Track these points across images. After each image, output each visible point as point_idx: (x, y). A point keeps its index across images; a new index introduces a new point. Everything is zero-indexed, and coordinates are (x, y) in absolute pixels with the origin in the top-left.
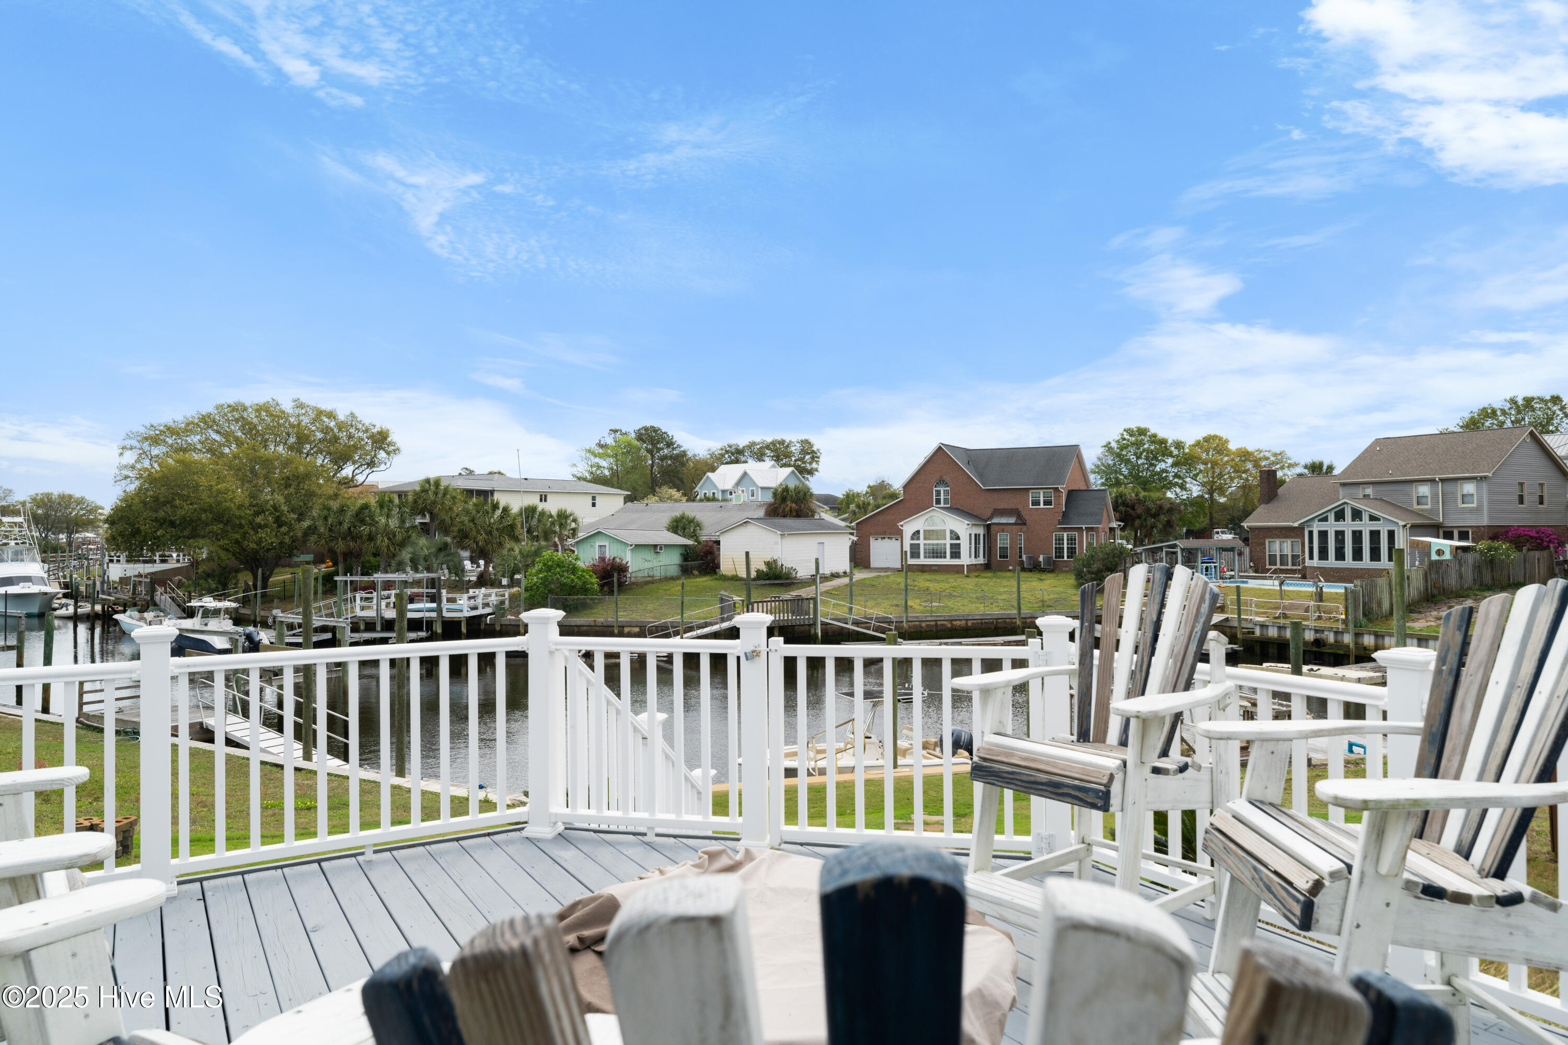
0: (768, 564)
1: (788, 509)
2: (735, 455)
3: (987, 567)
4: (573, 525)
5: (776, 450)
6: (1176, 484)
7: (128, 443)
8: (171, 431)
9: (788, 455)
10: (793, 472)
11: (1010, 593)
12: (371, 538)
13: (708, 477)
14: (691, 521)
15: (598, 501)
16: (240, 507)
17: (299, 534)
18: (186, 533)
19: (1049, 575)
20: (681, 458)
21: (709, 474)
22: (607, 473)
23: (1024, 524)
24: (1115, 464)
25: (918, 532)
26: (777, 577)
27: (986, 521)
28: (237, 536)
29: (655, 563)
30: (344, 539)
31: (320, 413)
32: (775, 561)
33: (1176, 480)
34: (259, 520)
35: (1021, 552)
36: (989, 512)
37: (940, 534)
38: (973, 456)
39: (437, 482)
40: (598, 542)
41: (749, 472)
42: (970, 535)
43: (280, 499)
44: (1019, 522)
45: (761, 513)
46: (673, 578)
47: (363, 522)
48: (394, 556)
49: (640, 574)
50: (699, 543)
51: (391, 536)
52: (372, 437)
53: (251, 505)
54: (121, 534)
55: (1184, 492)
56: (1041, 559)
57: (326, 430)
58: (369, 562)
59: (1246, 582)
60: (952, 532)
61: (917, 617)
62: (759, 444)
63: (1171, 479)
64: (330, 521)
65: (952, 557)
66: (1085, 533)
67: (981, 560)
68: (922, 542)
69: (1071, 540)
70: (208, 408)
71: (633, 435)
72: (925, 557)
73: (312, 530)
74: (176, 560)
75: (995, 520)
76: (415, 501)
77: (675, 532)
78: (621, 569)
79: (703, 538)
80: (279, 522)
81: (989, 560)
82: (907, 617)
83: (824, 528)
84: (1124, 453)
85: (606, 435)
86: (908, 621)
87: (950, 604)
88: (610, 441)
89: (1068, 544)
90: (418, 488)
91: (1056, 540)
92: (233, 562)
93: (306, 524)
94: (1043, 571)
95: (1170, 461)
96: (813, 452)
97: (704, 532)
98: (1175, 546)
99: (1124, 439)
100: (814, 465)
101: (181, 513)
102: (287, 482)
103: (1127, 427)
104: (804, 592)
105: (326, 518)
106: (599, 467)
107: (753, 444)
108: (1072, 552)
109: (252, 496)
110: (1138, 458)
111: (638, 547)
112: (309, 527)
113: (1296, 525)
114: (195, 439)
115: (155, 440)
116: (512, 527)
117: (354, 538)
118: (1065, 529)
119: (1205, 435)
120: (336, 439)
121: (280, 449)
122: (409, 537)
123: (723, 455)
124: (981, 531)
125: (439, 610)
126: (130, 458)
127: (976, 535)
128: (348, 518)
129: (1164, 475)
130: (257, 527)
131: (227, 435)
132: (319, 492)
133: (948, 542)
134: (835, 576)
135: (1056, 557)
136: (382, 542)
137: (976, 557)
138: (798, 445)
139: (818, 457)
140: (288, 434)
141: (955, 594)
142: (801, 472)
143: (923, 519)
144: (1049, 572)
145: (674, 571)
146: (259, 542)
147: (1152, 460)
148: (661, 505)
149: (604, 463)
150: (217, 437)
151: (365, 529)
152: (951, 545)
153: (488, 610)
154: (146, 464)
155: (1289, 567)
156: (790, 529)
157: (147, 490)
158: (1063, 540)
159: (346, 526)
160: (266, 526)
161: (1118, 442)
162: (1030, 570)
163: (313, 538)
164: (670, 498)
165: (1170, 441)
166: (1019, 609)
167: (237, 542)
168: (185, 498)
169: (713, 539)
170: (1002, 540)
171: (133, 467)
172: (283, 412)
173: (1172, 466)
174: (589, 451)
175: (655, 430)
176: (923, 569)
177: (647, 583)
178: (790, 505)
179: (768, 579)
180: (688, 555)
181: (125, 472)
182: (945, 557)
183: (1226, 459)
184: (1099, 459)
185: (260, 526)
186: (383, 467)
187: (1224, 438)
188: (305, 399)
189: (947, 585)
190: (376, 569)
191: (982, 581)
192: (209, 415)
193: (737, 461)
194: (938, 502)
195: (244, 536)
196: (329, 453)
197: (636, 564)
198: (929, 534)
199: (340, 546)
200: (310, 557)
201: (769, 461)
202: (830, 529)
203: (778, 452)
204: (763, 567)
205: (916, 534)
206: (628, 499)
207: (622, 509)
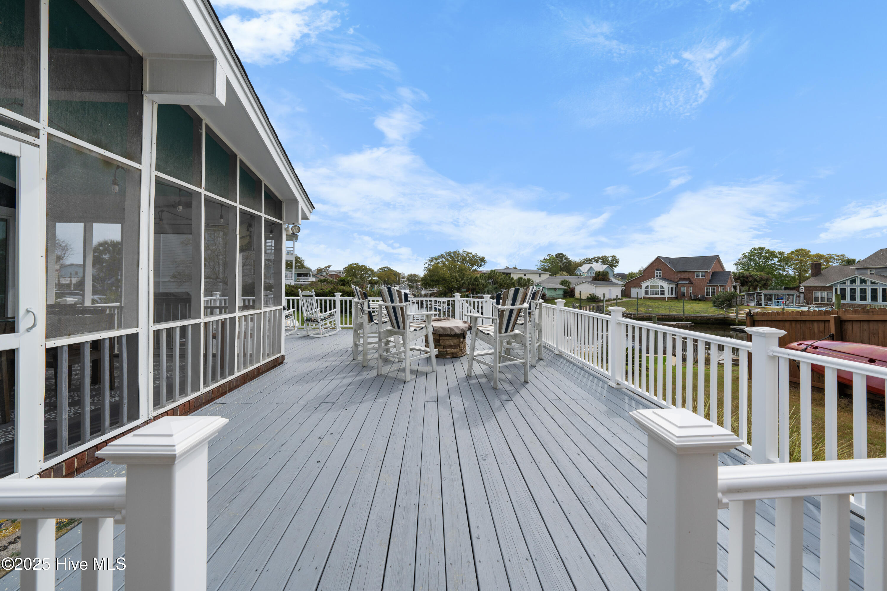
0: (590, 295)
1: (600, 278)
2: (589, 261)
3: (677, 298)
4: (532, 282)
5: (603, 259)
6: (779, 269)
7: (426, 262)
8: (435, 259)
9: (608, 261)
10: (608, 266)
11: (681, 307)
12: (478, 285)
13: (579, 268)
14: (567, 282)
15: (541, 276)
16: (448, 277)
17: (461, 284)
18: (437, 283)
19: (703, 302)
20: (570, 263)
22: (547, 267)
23: (692, 284)
24: (747, 262)
25: (648, 286)
26: (593, 299)
27: (676, 282)
28: (447, 284)
29: (555, 294)
30: (471, 285)
31: (468, 253)
32: (593, 294)
33: (780, 267)
34: (452, 280)
35: (691, 293)
36: (677, 280)
37: (657, 287)
38: (671, 260)
39: (495, 271)
41: (592, 266)
42: (669, 287)
43: (457, 275)
44: (690, 283)
45: (591, 280)
47: (476, 281)
48: (483, 290)
49: (550, 297)
50: (569, 288)
51: (483, 285)
52: (480, 259)
53: (451, 277)
54: (424, 283)
55: (784, 272)
56: (699, 296)
57: (470, 257)
58: (478, 291)
59: (800, 308)
60: (661, 286)
61: (642, 314)
62: (597, 257)
63: (777, 267)
64: (468, 281)
65: (661, 295)
66: (719, 287)
67: (674, 296)
68: (649, 289)
69: (713, 290)
70: (443, 253)
71: (555, 256)
72: (650, 294)
73: (464, 283)
74: (436, 290)
75: (680, 282)
76: (489, 276)
77: (562, 285)
79: (571, 287)
80: (457, 281)
81: (677, 296)
82: (638, 313)
83: (611, 284)
84: (752, 257)
85: (546, 256)
86: (638, 315)
87: (657, 310)
88: (548, 258)
89: (712, 291)
90: (490, 272)
91: (706, 290)
92: (447, 291)
93: (463, 281)
94: (700, 300)
95: (776, 260)
96: (617, 259)
97: (571, 285)
98: (761, 293)
99: (752, 252)
100: (617, 264)
101: (436, 278)
102: (459, 271)
103: (753, 247)
104: (601, 304)
105: (467, 280)
106: (544, 265)
107: (595, 257)
108: (713, 294)
109: (451, 275)
110: (760, 258)
111: (549, 289)
112: (463, 282)
113: (828, 285)
114: (440, 260)
115: (431, 261)
116: (514, 283)
117: (474, 285)
118: (710, 286)
119: (796, 249)
120: (472, 260)
121: (459, 262)
122: (487, 285)
123: (584, 261)
124: (674, 286)
126: (426, 265)
127: (671, 287)
128: (472, 280)
129: (773, 265)
131: (447, 260)
132: (466, 273)
133: (660, 289)
135: (706, 296)
136: (481, 286)
137: (671, 295)
138: (611, 258)
139: (618, 261)
140: (461, 259)
141: (659, 307)
142: (612, 267)
143: (650, 281)
144: (703, 301)
145: (561, 296)
146: (452, 286)
147: (767, 260)
148: (561, 277)
149: (546, 265)
150: (444, 260)
151: (477, 283)
152: (661, 290)
154: (430, 266)
155: (826, 302)
156: (599, 284)
157: (429, 273)
158: (709, 290)
159: (472, 282)
160: (454, 282)
161: (749, 253)
162: (694, 300)
163: (464, 285)
164: (564, 275)
165: (776, 252)
166: (684, 312)
167: (448, 286)
168: (437, 275)
169: (574, 287)
170: (683, 289)
171: (427, 267)
172: (460, 253)
173: (778, 262)
174: (541, 261)
175: (562, 254)
176: (650, 298)
179: (591, 299)
180: (565, 291)
181: (425, 269)
182: (658, 295)
183: (808, 258)
184: (739, 260)
185: (453, 282)
186: (483, 267)
187: (808, 250)
188: (465, 250)
189: (657, 304)
190: (479, 293)
191: (672, 303)
192: (443, 254)
193: (589, 263)
194: (657, 276)
196: (470, 263)
198: (652, 287)
199: (470, 287)
200: (465, 290)
201: (600, 263)
202: (615, 285)
203: (604, 260)
204: (589, 296)
205: (647, 287)
206: (550, 275)
207: (548, 278)
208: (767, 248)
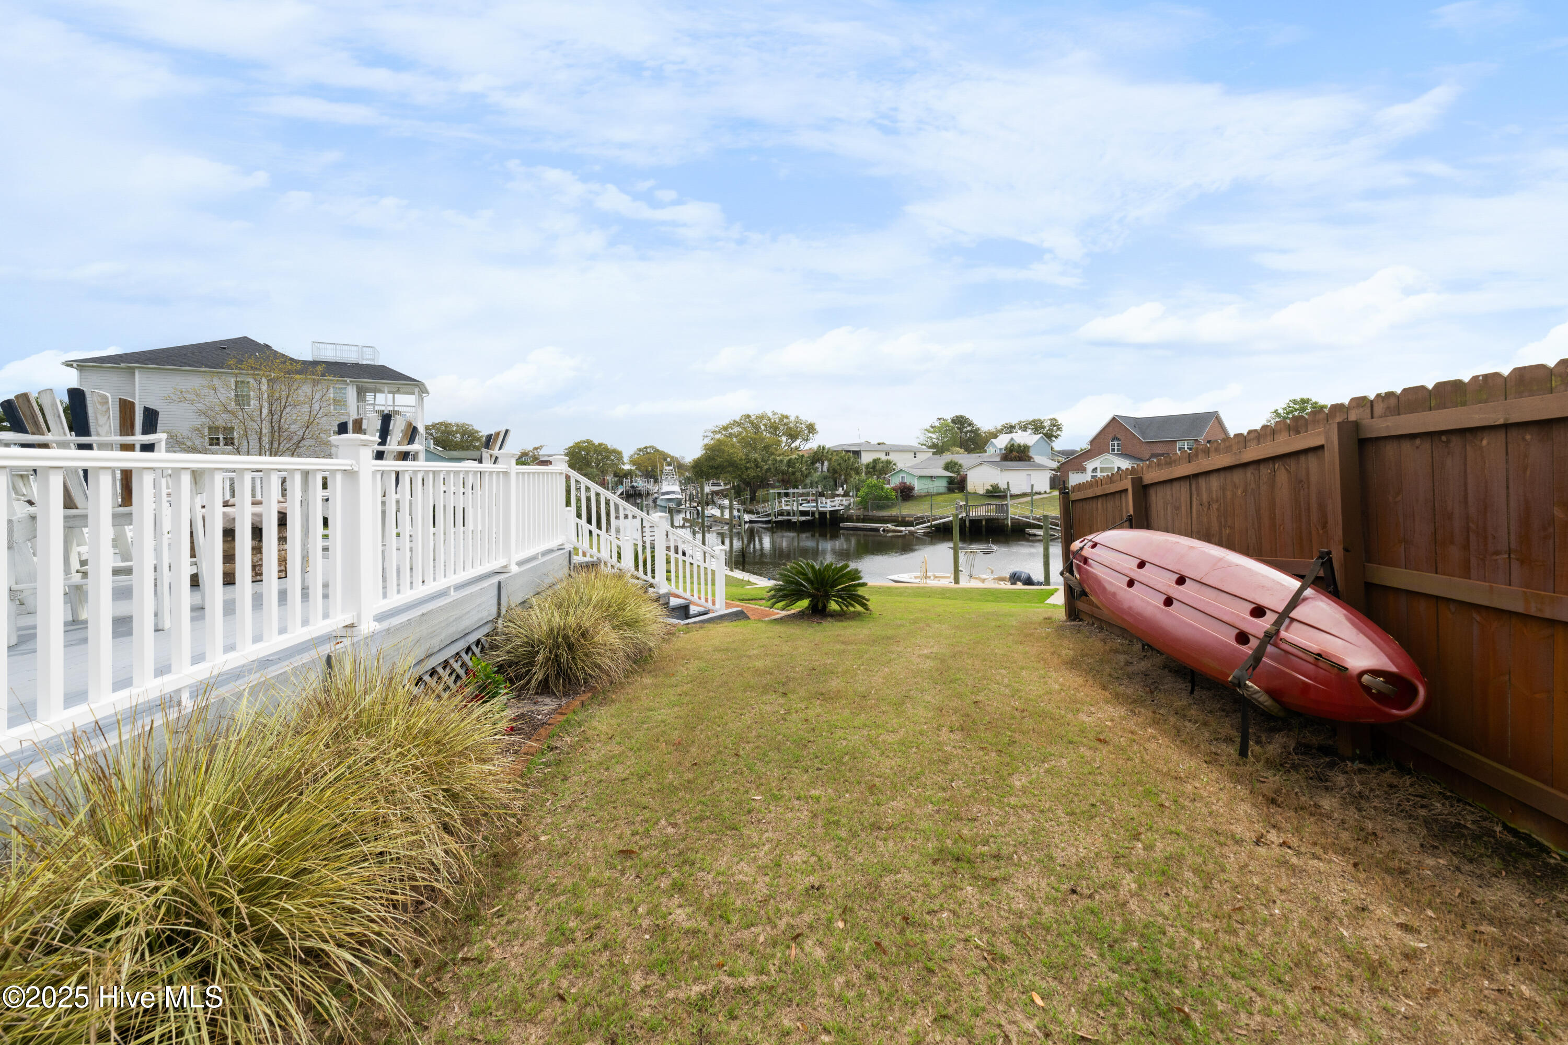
0: (994, 486)
1: (1013, 456)
2: (1010, 429)
4: (894, 467)
5: (1035, 425)
7: (707, 434)
8: (724, 428)
9: (1043, 427)
10: (1043, 437)
13: (990, 441)
14: (956, 464)
15: (918, 455)
16: (741, 460)
20: (976, 432)
21: (993, 440)
22: (932, 441)
25: (1096, 468)
26: (994, 493)
27: (1145, 461)
29: (932, 486)
31: (784, 416)
32: (998, 484)
36: (1148, 456)
37: (1113, 469)
38: (1138, 423)
40: (901, 475)
41: (1014, 437)
43: (758, 455)
45: (998, 459)
46: (941, 494)
47: (791, 465)
48: (802, 481)
49: (922, 491)
50: (958, 475)
51: (802, 473)
52: (810, 428)
53: (746, 459)
57: (787, 424)
60: (1119, 468)
62: (1024, 422)
70: (739, 417)
71: (950, 421)
73: (769, 469)
77: (947, 470)
78: (911, 489)
79: (962, 473)
80: (757, 466)
83: (1033, 466)
84: (1289, 415)
85: (935, 421)
88: (937, 424)
96: (1059, 425)
97: (963, 470)
99: (1290, 407)
100: (1058, 433)
101: (718, 463)
102: (763, 448)
103: (1292, 398)
104: (1006, 503)
105: (775, 465)
106: (931, 438)
107: (1021, 422)
109: (747, 455)
111: (922, 477)
114: (732, 431)
115: (717, 432)
116: (861, 468)
120: (792, 429)
121: (767, 434)
123: (1002, 429)
125: (817, 507)
126: (707, 440)
130: (747, 468)
131: (743, 428)
132: (778, 453)
134: (1040, 493)
136: (798, 475)
138: (1049, 422)
139: (1061, 428)
140: (771, 427)
142: (1049, 438)
143: (1101, 460)
145: (943, 490)
148: (950, 456)
149: (934, 436)
150: (740, 430)
151: (791, 469)
153: (841, 508)
156: (1011, 467)
161: (1284, 409)
164: (956, 453)
168: (721, 456)
169: (967, 473)
175: (962, 417)
177: (925, 496)
178: (1015, 453)
179: (991, 493)
180: (951, 481)
186: (810, 441)
192: (739, 420)
193: (1011, 432)
194: (1113, 450)
195: (742, 473)
196: (788, 435)
197: (919, 487)
198: (1103, 470)
201: (1029, 431)
202: (1040, 467)
203: (1037, 426)
204: (990, 488)
205: (1095, 470)
206: (934, 454)
207: (929, 459)
208: (1314, 400)
